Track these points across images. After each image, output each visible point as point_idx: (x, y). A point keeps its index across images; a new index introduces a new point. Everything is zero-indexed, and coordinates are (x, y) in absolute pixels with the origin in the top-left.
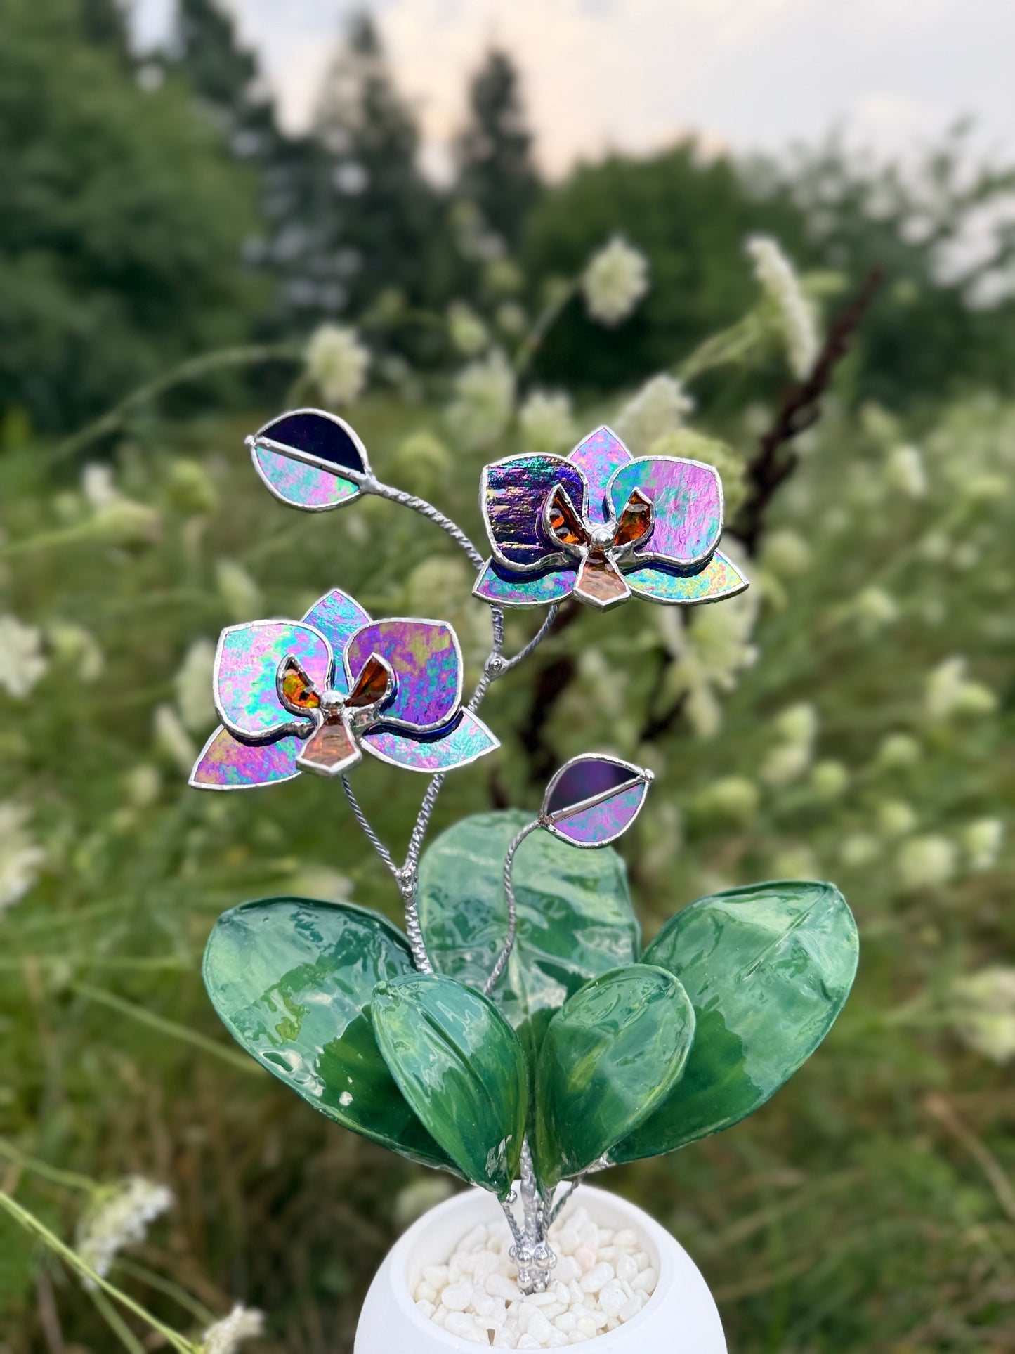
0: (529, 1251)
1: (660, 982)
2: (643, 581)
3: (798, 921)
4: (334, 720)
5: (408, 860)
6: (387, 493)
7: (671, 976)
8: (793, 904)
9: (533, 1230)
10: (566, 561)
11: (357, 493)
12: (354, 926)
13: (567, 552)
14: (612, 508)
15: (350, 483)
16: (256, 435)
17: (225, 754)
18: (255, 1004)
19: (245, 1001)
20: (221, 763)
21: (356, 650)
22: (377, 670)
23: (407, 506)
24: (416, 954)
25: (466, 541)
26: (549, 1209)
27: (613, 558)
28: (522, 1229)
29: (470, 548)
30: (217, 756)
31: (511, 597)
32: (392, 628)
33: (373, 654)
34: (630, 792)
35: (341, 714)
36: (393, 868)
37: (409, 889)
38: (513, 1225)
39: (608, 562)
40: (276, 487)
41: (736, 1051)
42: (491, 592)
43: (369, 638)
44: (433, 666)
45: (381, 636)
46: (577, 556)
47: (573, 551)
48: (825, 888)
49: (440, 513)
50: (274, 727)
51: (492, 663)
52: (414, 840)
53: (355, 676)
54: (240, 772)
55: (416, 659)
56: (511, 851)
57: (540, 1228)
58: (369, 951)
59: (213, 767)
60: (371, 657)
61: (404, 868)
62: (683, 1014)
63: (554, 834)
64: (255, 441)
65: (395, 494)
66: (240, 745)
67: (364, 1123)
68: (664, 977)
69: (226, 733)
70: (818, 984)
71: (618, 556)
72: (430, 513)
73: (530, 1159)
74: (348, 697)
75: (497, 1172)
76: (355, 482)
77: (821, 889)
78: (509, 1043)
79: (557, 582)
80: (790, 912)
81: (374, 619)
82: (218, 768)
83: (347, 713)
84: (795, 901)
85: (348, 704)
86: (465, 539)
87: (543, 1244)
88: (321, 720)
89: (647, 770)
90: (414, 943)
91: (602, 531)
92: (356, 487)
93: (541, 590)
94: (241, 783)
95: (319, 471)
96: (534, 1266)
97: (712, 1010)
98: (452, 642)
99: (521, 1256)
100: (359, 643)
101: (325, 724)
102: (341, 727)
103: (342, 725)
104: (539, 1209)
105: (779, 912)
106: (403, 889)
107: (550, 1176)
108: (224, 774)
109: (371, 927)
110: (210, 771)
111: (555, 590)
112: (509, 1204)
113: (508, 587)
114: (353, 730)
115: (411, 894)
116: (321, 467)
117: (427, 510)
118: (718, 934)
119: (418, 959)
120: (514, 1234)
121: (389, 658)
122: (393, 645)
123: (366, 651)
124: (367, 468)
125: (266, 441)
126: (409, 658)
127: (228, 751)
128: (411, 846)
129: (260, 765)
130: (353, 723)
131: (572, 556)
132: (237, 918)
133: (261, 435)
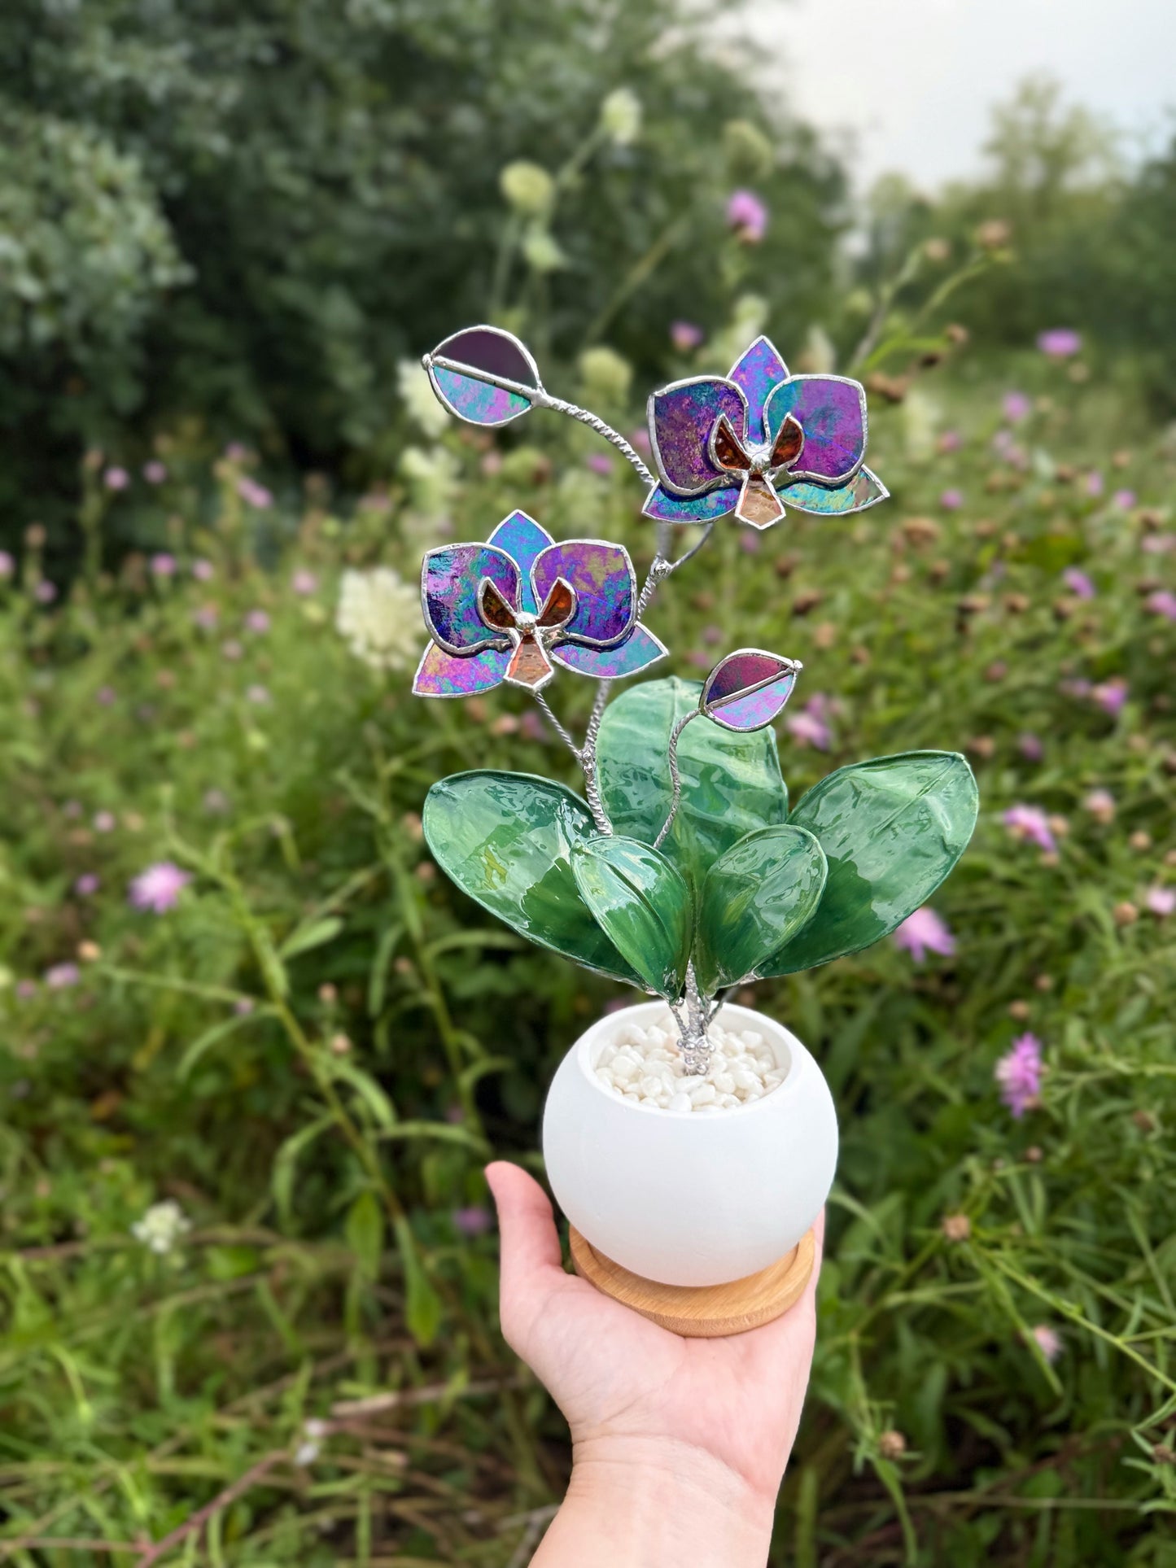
0: (693, 1041)
1: (800, 838)
2: (796, 496)
3: (927, 788)
4: (528, 639)
5: (587, 744)
6: (557, 406)
7: (809, 833)
8: (923, 772)
9: (696, 1026)
10: (727, 482)
11: (529, 408)
12: (542, 795)
13: (730, 476)
14: (768, 430)
15: (523, 399)
16: (432, 354)
17: (438, 667)
18: (469, 859)
19: (462, 856)
20: (436, 675)
21: (542, 573)
22: (561, 591)
23: (577, 419)
24: (597, 818)
25: (634, 455)
26: (708, 1011)
27: (768, 478)
28: (687, 1024)
29: (637, 462)
30: (430, 671)
31: (677, 517)
32: (571, 549)
33: (558, 578)
34: (780, 682)
35: (534, 633)
36: (575, 751)
37: (590, 766)
38: (680, 1022)
39: (765, 483)
40: (455, 406)
41: (866, 892)
42: (659, 513)
43: (553, 559)
44: (610, 586)
45: (563, 557)
46: (739, 478)
47: (734, 474)
48: (954, 758)
49: (608, 427)
50: (478, 644)
51: (658, 568)
52: (592, 727)
53: (543, 597)
54: (454, 684)
55: (594, 579)
56: (675, 735)
57: (701, 1026)
58: (557, 816)
59: (430, 678)
60: (556, 582)
61: (584, 750)
62: (817, 864)
63: (713, 720)
64: (432, 358)
65: (565, 408)
66: (449, 658)
67: (563, 948)
68: (803, 835)
69: (437, 649)
70: (938, 840)
71: (773, 477)
72: (599, 427)
73: (693, 974)
74: (538, 618)
75: (670, 983)
76: (528, 399)
77: (949, 759)
78: (677, 888)
79: (719, 501)
80: (919, 779)
81: (557, 541)
82: (434, 679)
83: (538, 633)
84: (926, 770)
85: (539, 623)
86: (633, 453)
87: (704, 1037)
88: (518, 639)
89: (797, 662)
90: (595, 810)
91: (758, 452)
92: (528, 402)
93: (705, 509)
94: (455, 692)
95: (493, 388)
96: (697, 1053)
97: (847, 860)
98: (626, 565)
99: (687, 1046)
100: (543, 564)
101: (522, 642)
102: (535, 645)
103: (535, 643)
104: (701, 1012)
105: (910, 779)
106: (585, 768)
107: (710, 986)
108: (440, 686)
109: (558, 797)
110: (429, 682)
111: (718, 508)
112: (678, 1007)
113: (675, 506)
114: (545, 647)
115: (590, 771)
116: (495, 384)
117: (595, 424)
118: (856, 798)
119: (599, 822)
120: (681, 1030)
121: (571, 580)
122: (574, 565)
123: (551, 576)
124: (539, 383)
125: (440, 359)
126: (588, 578)
127: (441, 664)
128: (589, 732)
129: (467, 675)
130: (544, 640)
131: (734, 478)
132: (444, 790)
133: (436, 354)
